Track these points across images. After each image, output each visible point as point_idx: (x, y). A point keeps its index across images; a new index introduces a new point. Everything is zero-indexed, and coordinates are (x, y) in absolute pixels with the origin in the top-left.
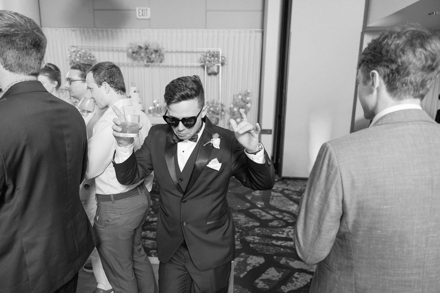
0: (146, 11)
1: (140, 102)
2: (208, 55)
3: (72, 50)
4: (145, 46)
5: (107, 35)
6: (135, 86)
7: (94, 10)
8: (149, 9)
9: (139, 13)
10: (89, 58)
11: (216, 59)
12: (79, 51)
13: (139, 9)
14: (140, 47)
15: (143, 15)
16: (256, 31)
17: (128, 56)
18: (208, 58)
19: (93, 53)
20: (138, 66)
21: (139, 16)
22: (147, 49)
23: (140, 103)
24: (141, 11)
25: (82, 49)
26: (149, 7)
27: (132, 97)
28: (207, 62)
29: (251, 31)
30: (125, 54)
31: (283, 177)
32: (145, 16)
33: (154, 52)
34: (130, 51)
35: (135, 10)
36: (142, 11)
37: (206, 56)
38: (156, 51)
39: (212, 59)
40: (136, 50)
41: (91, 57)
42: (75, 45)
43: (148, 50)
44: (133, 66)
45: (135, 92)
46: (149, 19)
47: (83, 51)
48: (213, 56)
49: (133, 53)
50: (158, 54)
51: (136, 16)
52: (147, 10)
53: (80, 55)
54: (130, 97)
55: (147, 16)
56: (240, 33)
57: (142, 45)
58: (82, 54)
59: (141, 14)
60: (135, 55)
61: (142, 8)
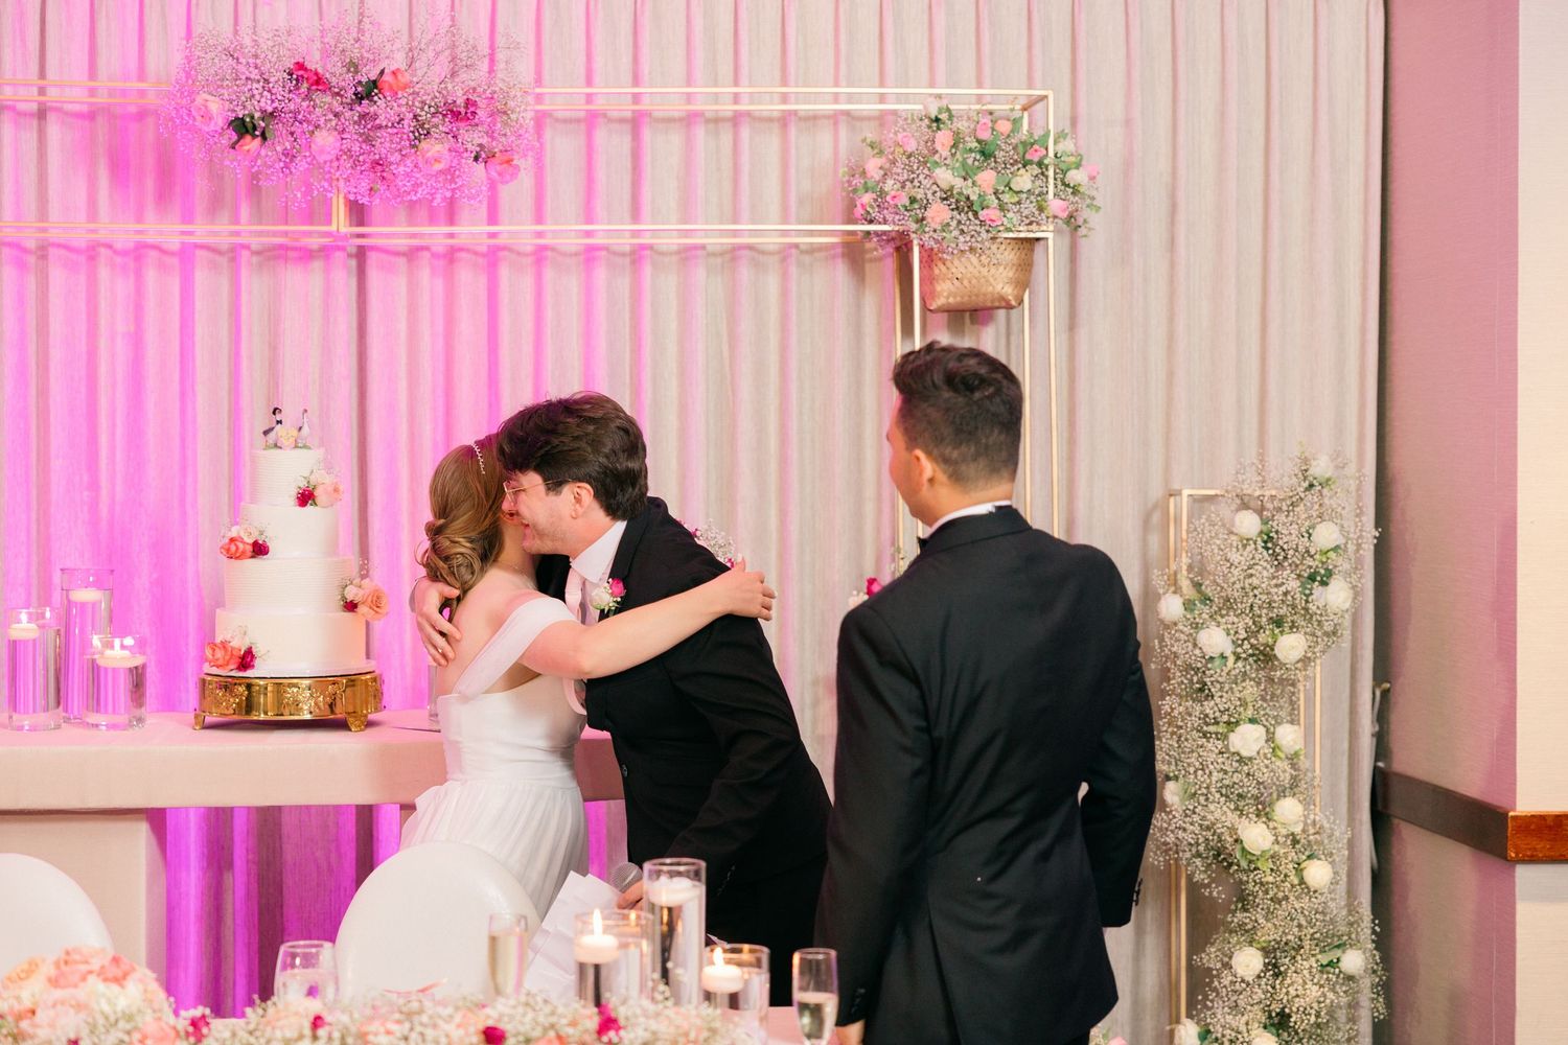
1: (352, 594)
2: (943, 139)
11: (1024, 180)
14: (305, 77)
18: (945, 177)
22: (368, 91)
23: (351, 606)
27: (271, 545)
28: (938, 213)
33: (441, 126)
37: (926, 159)
38: (460, 114)
39: (987, 178)
43: (382, 108)
45: (306, 498)
48: (986, 153)
49: (242, 127)
50: (473, 138)
54: (259, 550)
60: (251, 145)
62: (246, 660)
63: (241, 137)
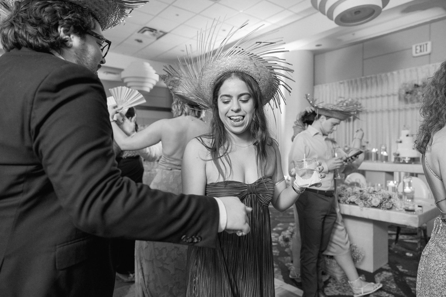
0: (425, 46)
3: (340, 100)
4: (424, 83)
5: (377, 82)
6: (408, 129)
7: (363, 60)
8: (429, 44)
9: (416, 49)
10: (355, 106)
12: (346, 100)
13: (416, 47)
14: (417, 86)
15: (421, 51)
17: (400, 99)
19: (360, 101)
20: (412, 109)
21: (416, 53)
24: (418, 48)
25: (349, 98)
26: (430, 40)
27: (403, 142)
30: (396, 98)
32: (424, 51)
34: (403, 92)
35: (411, 48)
36: (421, 47)
40: (410, 89)
41: (357, 105)
42: (343, 96)
44: (406, 109)
45: (407, 136)
46: (430, 54)
47: (350, 100)
51: (412, 55)
52: (426, 44)
53: (347, 104)
54: (401, 142)
55: (426, 50)
57: (420, 83)
58: (349, 103)
59: (418, 51)
61: (421, 44)
62: (398, 155)
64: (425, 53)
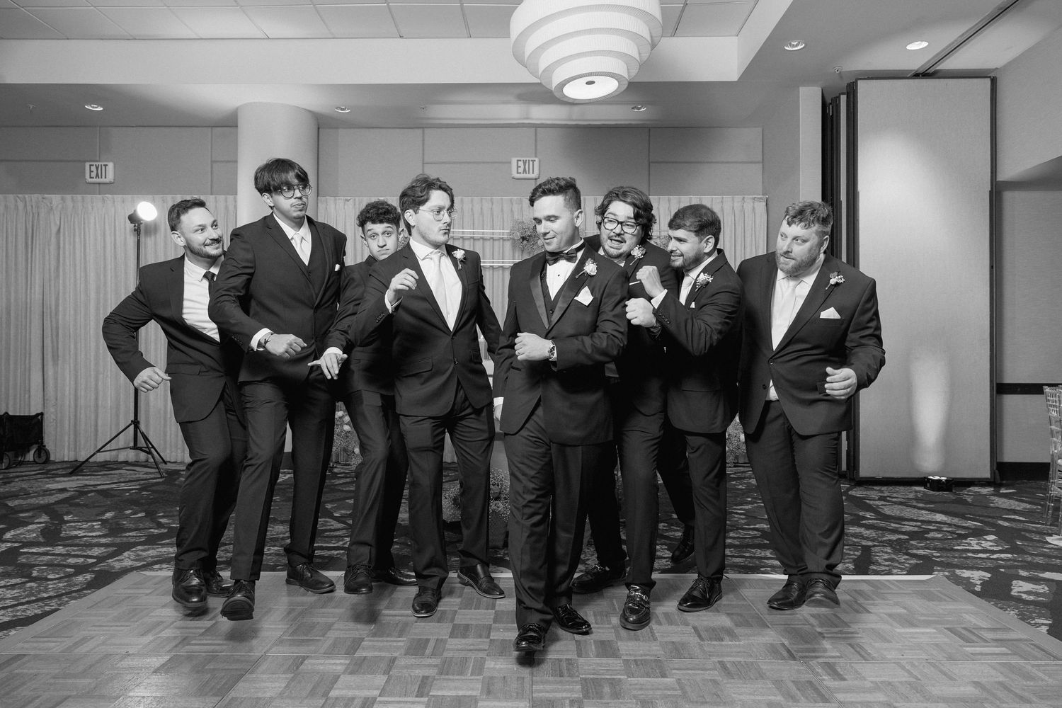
0: (531, 163)
7: (424, 163)
8: (537, 159)
9: (518, 167)
13: (518, 161)
15: (524, 170)
16: (754, 199)
21: (518, 173)
24: (521, 164)
26: (536, 157)
29: (744, 198)
31: (862, 478)
32: (529, 173)
35: (510, 163)
36: (525, 163)
49: (523, 238)
51: (512, 174)
52: (533, 161)
55: (533, 173)
56: (722, 202)
59: (521, 170)
60: (525, 242)
61: (525, 159)
63: (523, 240)
64: (531, 176)
